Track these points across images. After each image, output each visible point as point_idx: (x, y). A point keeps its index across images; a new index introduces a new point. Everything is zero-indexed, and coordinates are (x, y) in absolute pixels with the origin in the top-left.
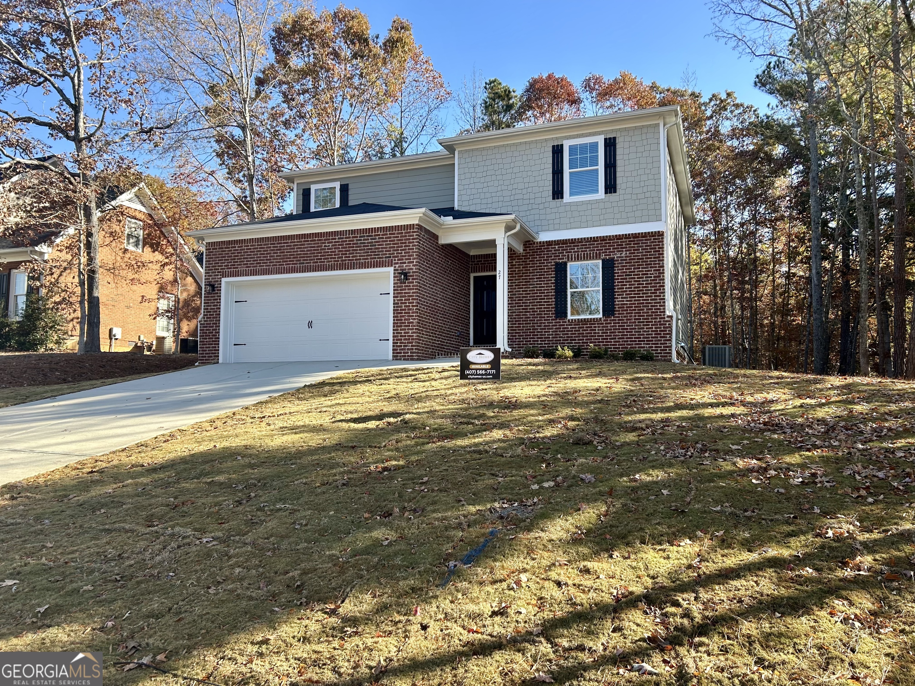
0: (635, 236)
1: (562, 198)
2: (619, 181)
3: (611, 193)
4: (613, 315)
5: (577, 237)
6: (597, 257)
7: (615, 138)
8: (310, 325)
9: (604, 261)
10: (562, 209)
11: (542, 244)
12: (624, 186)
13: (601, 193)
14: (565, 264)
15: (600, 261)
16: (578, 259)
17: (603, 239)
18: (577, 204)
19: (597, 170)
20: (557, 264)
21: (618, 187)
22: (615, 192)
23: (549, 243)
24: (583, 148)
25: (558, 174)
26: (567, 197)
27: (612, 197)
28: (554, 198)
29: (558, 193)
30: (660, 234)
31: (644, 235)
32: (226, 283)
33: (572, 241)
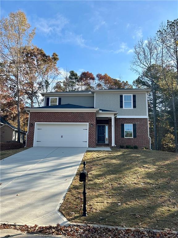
0: (141, 119)
2: (136, 105)
4: (136, 137)
6: (132, 123)
7: (135, 95)
8: (62, 137)
10: (122, 111)
11: (118, 119)
12: (138, 107)
13: (132, 108)
14: (124, 124)
16: (127, 123)
17: (133, 119)
18: (126, 110)
19: (131, 102)
20: (122, 124)
21: (136, 107)
23: (120, 119)
24: (128, 96)
25: (121, 102)
26: (124, 108)
27: (135, 109)
29: (121, 107)
30: (147, 119)
31: (143, 119)
32: (36, 124)
33: (126, 119)
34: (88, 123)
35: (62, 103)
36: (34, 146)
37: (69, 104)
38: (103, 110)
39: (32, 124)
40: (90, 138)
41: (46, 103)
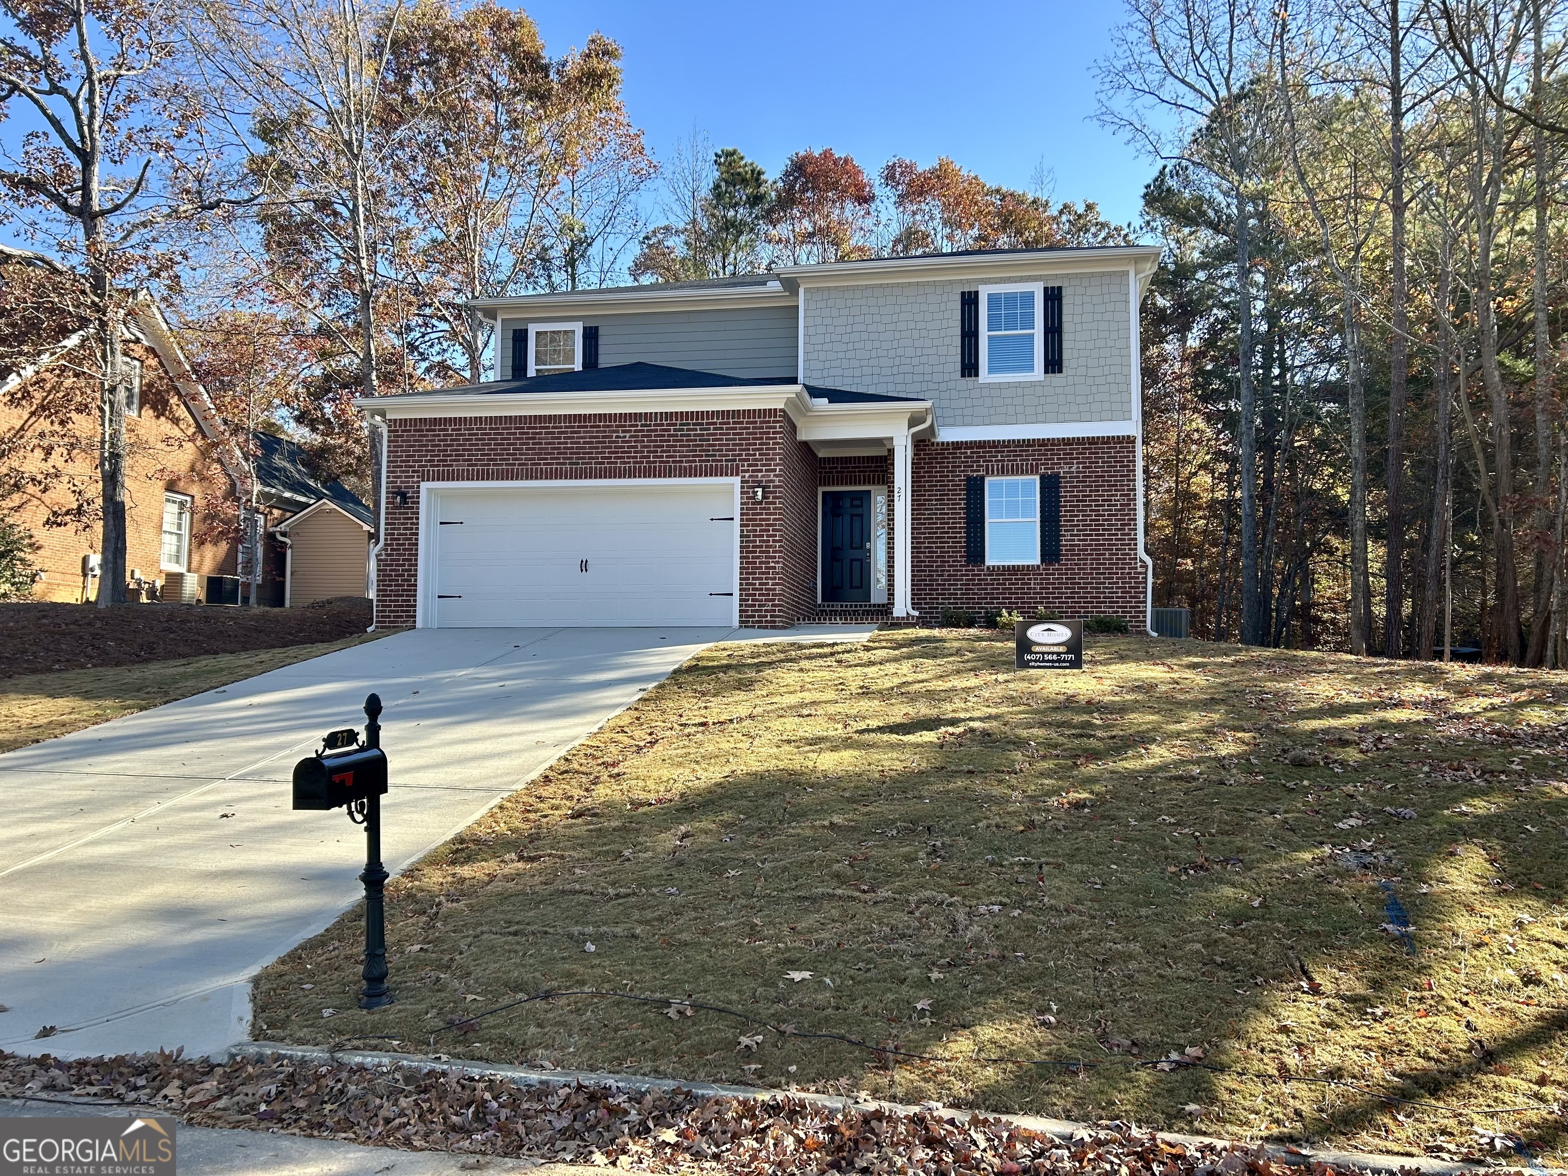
0: (1093, 441)
1: (977, 375)
2: (1066, 355)
3: (1053, 372)
4: (1058, 561)
5: (1001, 438)
6: (1033, 471)
7: (1060, 288)
8: (584, 566)
9: (1043, 478)
10: (976, 393)
11: (945, 446)
12: (1073, 363)
13: (1039, 372)
14: (982, 479)
15: (1037, 478)
16: (1003, 472)
17: (1043, 443)
18: (1000, 386)
19: (1033, 335)
20: (969, 479)
21: (1065, 363)
22: (1060, 371)
23: (957, 445)
24: (1011, 298)
25: (970, 338)
26: (984, 375)
27: (1056, 378)
28: (963, 375)
29: (970, 367)
30: (1131, 440)
31: (1107, 440)
32: (429, 490)
33: (994, 444)
34: (736, 481)
35: (605, 361)
36: (419, 625)
37: (639, 363)
38: (836, 396)
39: (404, 496)
40: (748, 568)
41: (510, 362)
